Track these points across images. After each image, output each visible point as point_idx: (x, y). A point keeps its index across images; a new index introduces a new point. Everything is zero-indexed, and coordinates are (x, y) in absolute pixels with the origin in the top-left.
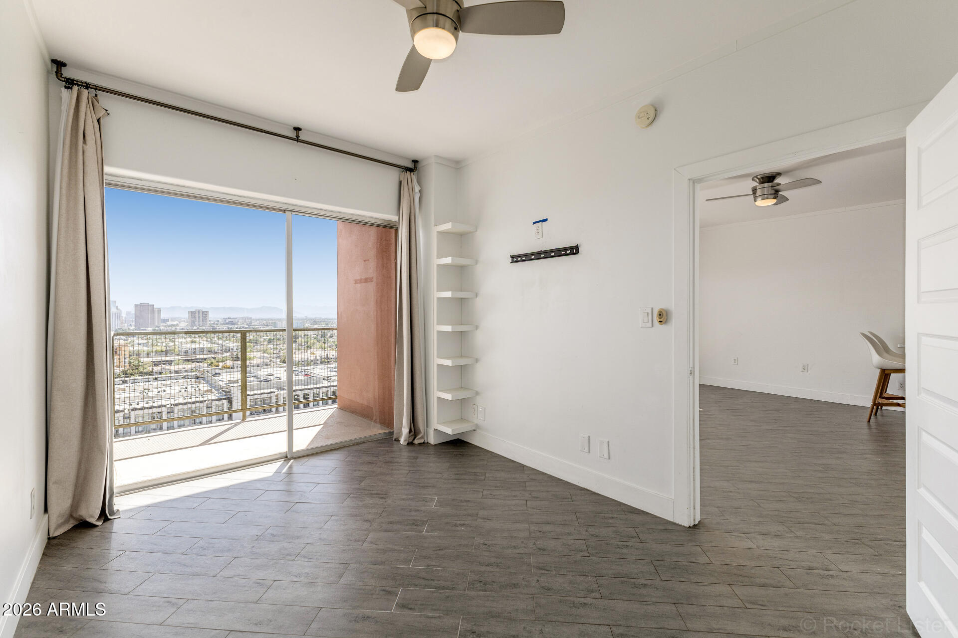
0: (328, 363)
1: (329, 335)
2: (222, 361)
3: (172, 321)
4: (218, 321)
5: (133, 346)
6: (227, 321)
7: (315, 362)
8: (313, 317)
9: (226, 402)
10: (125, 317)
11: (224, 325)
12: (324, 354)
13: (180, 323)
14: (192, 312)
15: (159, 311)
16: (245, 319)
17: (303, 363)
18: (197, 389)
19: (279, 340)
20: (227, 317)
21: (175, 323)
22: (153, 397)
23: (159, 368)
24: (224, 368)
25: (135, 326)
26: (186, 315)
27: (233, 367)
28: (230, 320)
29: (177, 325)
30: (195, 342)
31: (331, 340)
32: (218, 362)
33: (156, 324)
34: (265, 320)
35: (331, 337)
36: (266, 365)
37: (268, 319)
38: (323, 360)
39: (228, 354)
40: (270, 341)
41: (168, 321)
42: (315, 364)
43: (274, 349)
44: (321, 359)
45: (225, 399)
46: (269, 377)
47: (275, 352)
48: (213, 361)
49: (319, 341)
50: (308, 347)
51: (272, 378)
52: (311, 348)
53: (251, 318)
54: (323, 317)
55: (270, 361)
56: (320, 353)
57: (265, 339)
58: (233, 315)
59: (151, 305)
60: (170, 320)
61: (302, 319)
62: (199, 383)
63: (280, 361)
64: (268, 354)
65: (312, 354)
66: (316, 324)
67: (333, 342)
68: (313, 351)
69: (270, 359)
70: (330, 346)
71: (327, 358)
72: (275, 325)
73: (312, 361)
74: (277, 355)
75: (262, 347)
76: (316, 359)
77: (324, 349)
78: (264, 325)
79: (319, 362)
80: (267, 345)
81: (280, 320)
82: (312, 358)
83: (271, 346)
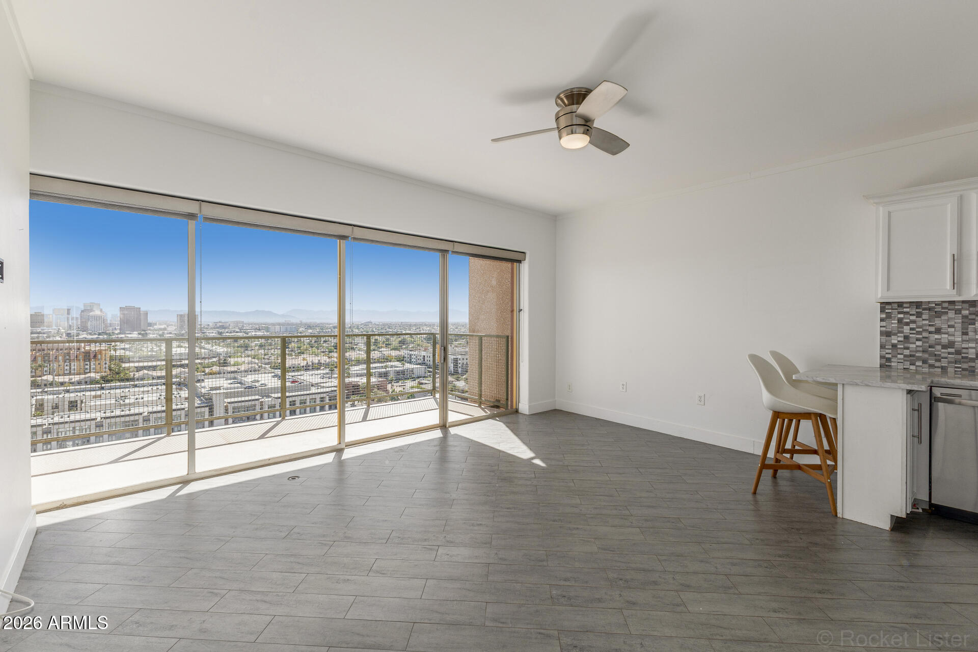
0: (320, 369)
1: (323, 340)
2: (208, 367)
3: (160, 324)
4: (209, 325)
5: (115, 350)
6: (218, 325)
7: (307, 368)
8: (308, 321)
9: (207, 409)
10: (111, 321)
11: (215, 329)
12: (316, 360)
13: (167, 327)
14: (181, 316)
15: (146, 314)
16: (237, 323)
17: (295, 369)
18: (178, 396)
19: (270, 344)
20: (218, 321)
21: (163, 327)
22: (130, 404)
23: (141, 373)
24: (211, 374)
25: (120, 329)
26: (174, 319)
27: (219, 373)
28: (221, 324)
29: (165, 329)
30: (181, 347)
31: (325, 345)
32: (204, 367)
33: (143, 328)
34: (258, 324)
35: (325, 342)
36: (255, 371)
37: (262, 324)
39: (214, 360)
40: (261, 346)
41: (156, 325)
42: (307, 370)
44: (312, 364)
45: (206, 406)
46: (255, 384)
47: (266, 357)
48: (199, 366)
49: (312, 347)
50: (299, 353)
51: (257, 384)
52: (303, 353)
53: (243, 322)
54: (318, 321)
55: (260, 366)
56: (311, 359)
57: (256, 344)
58: (224, 319)
59: (137, 308)
60: (157, 324)
61: (297, 324)
62: (181, 389)
63: (270, 367)
64: (258, 359)
65: (304, 359)
66: (311, 328)
67: (327, 348)
68: (305, 356)
69: (260, 364)
70: (323, 352)
71: (320, 364)
72: (267, 330)
73: (303, 367)
74: (267, 361)
75: (253, 352)
76: (307, 365)
77: (317, 355)
78: (256, 329)
79: (311, 368)
80: (258, 350)
81: (274, 325)
82: (303, 363)
83: (262, 351)
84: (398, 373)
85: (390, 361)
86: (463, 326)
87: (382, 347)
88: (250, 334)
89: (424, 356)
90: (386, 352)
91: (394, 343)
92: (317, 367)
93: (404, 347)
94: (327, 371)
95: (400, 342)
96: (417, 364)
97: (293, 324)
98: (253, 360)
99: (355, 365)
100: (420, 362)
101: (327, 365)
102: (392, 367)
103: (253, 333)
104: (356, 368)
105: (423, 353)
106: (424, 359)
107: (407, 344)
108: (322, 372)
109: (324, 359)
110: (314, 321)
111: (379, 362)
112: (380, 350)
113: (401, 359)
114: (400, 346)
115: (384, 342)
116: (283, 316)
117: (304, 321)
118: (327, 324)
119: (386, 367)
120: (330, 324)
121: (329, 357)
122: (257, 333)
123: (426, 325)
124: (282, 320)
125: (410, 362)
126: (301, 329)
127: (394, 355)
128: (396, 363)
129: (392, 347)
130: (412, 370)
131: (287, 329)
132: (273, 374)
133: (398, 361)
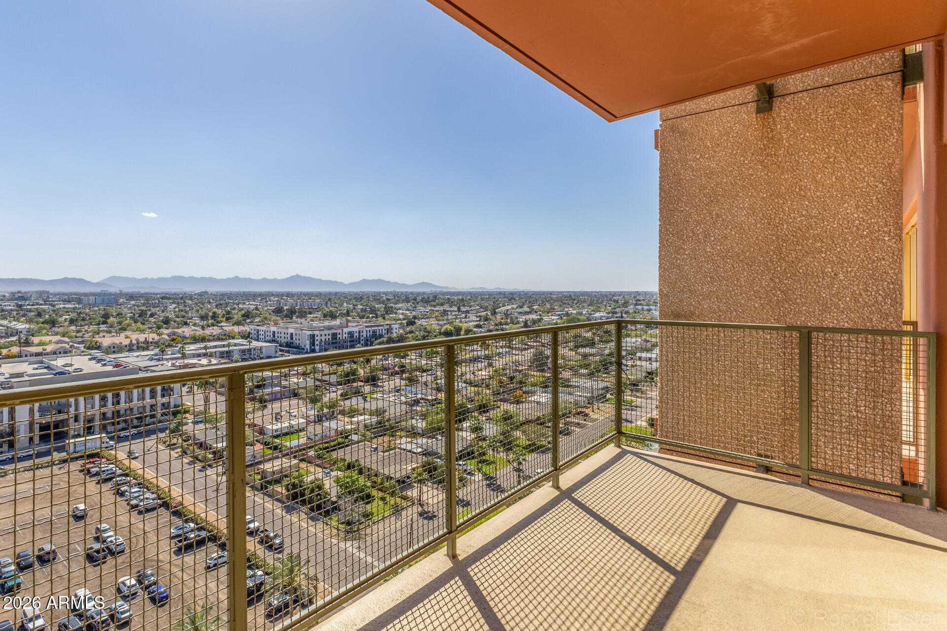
0: (147, 349)
1: (149, 313)
2: (6, 348)
4: (4, 296)
6: (17, 295)
7: (130, 348)
8: (130, 291)
11: (12, 300)
12: (142, 337)
16: (40, 292)
17: (115, 349)
19: (84, 320)
20: (16, 292)
24: (9, 357)
27: (20, 356)
28: (20, 295)
31: (152, 320)
35: (152, 315)
36: (65, 353)
37: (72, 294)
38: (140, 345)
39: (13, 339)
40: (72, 322)
42: (131, 350)
43: (78, 331)
44: (138, 343)
46: (67, 368)
47: (78, 335)
49: (136, 322)
50: (120, 329)
51: (70, 369)
52: (125, 330)
53: (48, 291)
55: (71, 347)
56: (135, 337)
57: (66, 319)
58: (24, 288)
61: (115, 294)
63: (84, 347)
64: (69, 337)
65: (127, 337)
66: (133, 300)
67: (155, 323)
68: (128, 333)
69: (71, 344)
70: (150, 328)
71: (146, 342)
72: (79, 301)
73: (126, 346)
74: (80, 340)
75: (61, 330)
76: (131, 344)
77: (142, 331)
78: (65, 301)
79: (135, 347)
80: (68, 327)
81: (86, 295)
82: (126, 342)
83: (73, 328)
84: (243, 351)
85: (233, 338)
86: (317, 296)
87: (221, 322)
88: (57, 307)
89: (274, 332)
90: (228, 328)
91: (236, 316)
92: (145, 346)
93: (248, 321)
94: (157, 350)
95: (243, 316)
96: (265, 342)
97: (110, 294)
98: (63, 339)
99: (189, 343)
100: (269, 338)
101: (156, 344)
102: (235, 345)
103: (62, 306)
104: (192, 347)
105: (273, 329)
106: (274, 336)
107: (252, 317)
108: (152, 353)
109: (152, 337)
110: (137, 290)
111: (219, 339)
112: (220, 325)
113: (246, 336)
114: (244, 320)
115: (224, 315)
116: (98, 284)
117: (125, 291)
118: (154, 294)
119: (229, 345)
120: (157, 294)
121: (158, 335)
122: (67, 306)
123: (273, 295)
124: (98, 290)
125: (258, 340)
126: (121, 300)
127: (237, 331)
128: (240, 340)
129: (235, 320)
130: (261, 348)
131: (103, 300)
132: (90, 357)
133: (243, 337)
